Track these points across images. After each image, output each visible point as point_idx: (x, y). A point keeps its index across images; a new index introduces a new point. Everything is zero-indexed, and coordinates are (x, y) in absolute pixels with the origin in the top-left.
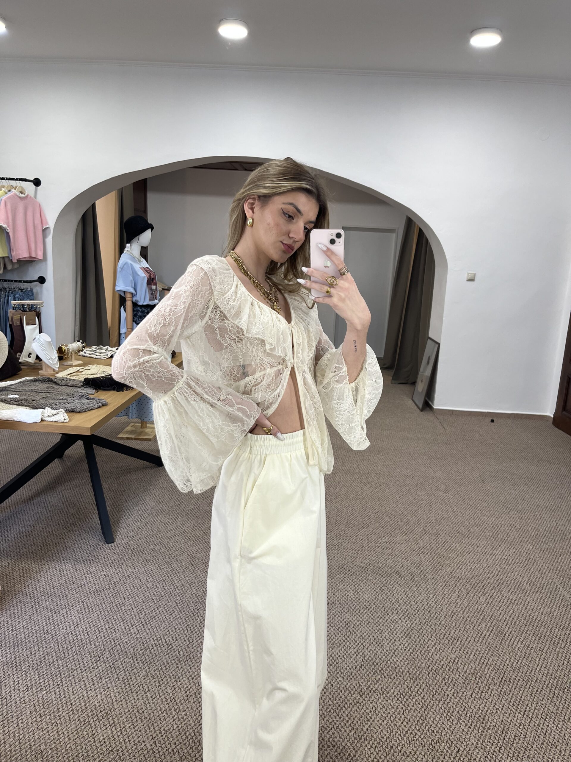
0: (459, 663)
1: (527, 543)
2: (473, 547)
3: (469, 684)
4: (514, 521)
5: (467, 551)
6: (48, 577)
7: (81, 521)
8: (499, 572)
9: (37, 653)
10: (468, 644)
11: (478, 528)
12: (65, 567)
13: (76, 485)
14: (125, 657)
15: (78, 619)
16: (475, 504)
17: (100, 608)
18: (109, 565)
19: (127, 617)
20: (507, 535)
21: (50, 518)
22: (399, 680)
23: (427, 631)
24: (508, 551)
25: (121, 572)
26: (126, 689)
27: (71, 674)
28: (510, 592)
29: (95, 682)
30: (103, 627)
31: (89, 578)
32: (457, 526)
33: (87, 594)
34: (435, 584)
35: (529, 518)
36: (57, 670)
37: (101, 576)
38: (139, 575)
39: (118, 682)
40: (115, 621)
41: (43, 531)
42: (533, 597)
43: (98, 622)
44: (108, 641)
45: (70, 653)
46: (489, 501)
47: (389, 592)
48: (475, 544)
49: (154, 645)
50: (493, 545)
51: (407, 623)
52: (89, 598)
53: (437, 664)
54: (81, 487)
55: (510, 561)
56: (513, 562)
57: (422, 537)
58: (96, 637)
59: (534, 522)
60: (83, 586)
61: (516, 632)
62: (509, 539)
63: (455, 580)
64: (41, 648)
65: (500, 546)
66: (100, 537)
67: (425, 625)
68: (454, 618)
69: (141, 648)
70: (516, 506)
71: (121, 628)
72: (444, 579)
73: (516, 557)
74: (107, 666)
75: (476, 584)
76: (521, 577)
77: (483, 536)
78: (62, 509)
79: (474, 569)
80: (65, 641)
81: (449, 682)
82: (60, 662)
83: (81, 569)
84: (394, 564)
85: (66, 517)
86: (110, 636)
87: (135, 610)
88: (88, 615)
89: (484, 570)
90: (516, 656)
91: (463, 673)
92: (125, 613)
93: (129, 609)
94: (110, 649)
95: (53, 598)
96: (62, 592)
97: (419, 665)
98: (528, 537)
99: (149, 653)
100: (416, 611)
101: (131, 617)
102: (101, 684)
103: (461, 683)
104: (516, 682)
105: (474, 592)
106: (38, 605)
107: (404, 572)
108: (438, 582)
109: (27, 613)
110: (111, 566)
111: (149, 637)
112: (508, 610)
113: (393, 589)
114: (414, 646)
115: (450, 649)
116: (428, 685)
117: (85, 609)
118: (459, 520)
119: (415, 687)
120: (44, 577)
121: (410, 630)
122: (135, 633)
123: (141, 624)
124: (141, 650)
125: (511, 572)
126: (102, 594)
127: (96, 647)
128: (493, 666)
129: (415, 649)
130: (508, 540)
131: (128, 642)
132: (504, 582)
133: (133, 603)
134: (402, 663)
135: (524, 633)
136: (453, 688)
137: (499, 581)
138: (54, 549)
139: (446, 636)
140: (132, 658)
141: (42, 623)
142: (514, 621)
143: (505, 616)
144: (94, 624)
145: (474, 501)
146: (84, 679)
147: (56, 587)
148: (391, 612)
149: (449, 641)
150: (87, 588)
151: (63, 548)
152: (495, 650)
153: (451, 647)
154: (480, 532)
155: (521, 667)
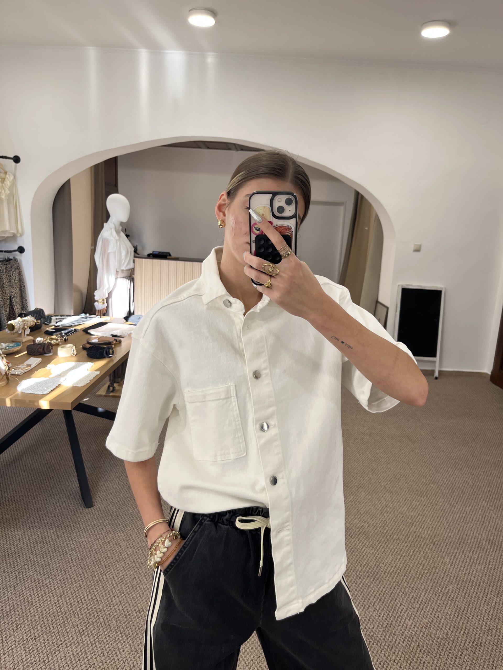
0: (431, 629)
1: (482, 500)
2: (432, 504)
3: (442, 650)
4: (467, 478)
5: (427, 509)
6: (30, 545)
7: (61, 485)
8: (459, 531)
9: (23, 626)
10: (438, 608)
11: (435, 486)
12: (47, 533)
13: (56, 446)
14: (108, 631)
15: (61, 589)
16: (429, 461)
17: (83, 577)
18: (89, 531)
19: (109, 586)
20: (462, 492)
21: (31, 482)
22: (376, 649)
23: (398, 595)
24: (464, 508)
25: (102, 538)
26: (112, 665)
27: (57, 649)
28: (471, 551)
29: (80, 657)
30: (86, 597)
31: (70, 545)
32: (415, 483)
33: (69, 562)
34: (401, 545)
35: (480, 474)
36: (43, 645)
37: (82, 542)
38: (119, 540)
39: (103, 657)
40: (97, 591)
41: (25, 495)
42: (493, 555)
43: (80, 593)
44: (91, 613)
45: (55, 626)
46: (442, 458)
47: (359, 554)
48: (433, 502)
49: (137, 617)
50: (450, 502)
51: (378, 587)
52: (70, 566)
53: (410, 630)
54: (60, 449)
55: (468, 519)
56: (471, 520)
57: (384, 496)
58: (79, 609)
59: (485, 478)
60: (65, 554)
61: (482, 593)
62: (464, 496)
63: (419, 540)
64: (27, 621)
65: (457, 504)
66: (80, 501)
67: (396, 588)
68: (422, 580)
69: (123, 620)
70: (467, 462)
71: (103, 599)
72: (409, 539)
73: (473, 515)
74: (92, 640)
75: (439, 544)
76: (480, 536)
77: (440, 494)
78: (43, 472)
79: (435, 528)
80: (50, 613)
81: (424, 649)
82: (45, 636)
83: (63, 536)
84: (360, 524)
85: (47, 480)
86: (93, 608)
87: (116, 579)
88: (70, 586)
89: (445, 528)
90: (484, 619)
91: (436, 639)
92: (107, 583)
93: (111, 578)
94: (94, 621)
95: (37, 567)
96: (44, 561)
97: (393, 631)
98: (481, 494)
99: (132, 626)
100: (386, 573)
101: (113, 587)
102: (87, 659)
103: (436, 649)
104: (487, 646)
105: (438, 552)
106: (21, 575)
107: (371, 532)
108: (403, 542)
109: (11, 584)
110: (91, 532)
111: (131, 608)
112: (471, 570)
113: (363, 550)
114: (388, 612)
115: (421, 613)
116: (405, 654)
117: (67, 578)
118: (416, 478)
119: (392, 656)
120: (27, 545)
121: (382, 594)
122: (117, 604)
123: (123, 595)
124: (124, 623)
125: (470, 530)
126: (83, 563)
127: (80, 620)
128: (463, 631)
129: (388, 615)
130: (464, 498)
131: (111, 614)
132: (465, 540)
133: (114, 572)
134: (377, 630)
135: (489, 593)
136: (428, 655)
137: (460, 540)
138: (36, 514)
139: (416, 600)
140: (115, 632)
141: (26, 594)
142: (479, 581)
143: (469, 577)
144: (77, 595)
145: (428, 457)
146: (70, 654)
147: (39, 556)
148: (363, 576)
149: (420, 605)
150: (69, 556)
151: (45, 513)
152: (464, 613)
153: (423, 611)
154: (437, 489)
155: (490, 629)
